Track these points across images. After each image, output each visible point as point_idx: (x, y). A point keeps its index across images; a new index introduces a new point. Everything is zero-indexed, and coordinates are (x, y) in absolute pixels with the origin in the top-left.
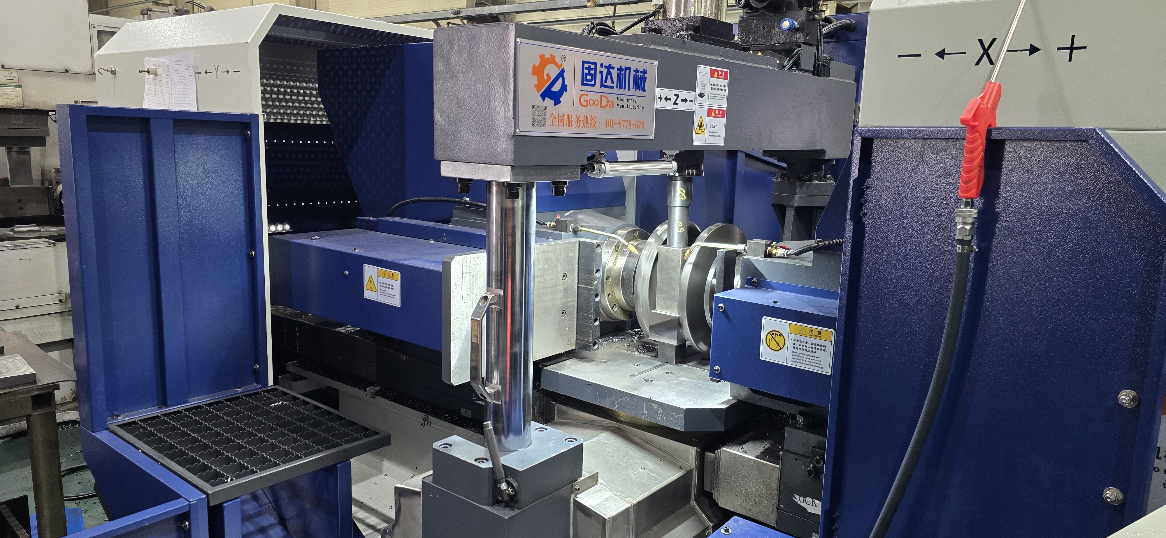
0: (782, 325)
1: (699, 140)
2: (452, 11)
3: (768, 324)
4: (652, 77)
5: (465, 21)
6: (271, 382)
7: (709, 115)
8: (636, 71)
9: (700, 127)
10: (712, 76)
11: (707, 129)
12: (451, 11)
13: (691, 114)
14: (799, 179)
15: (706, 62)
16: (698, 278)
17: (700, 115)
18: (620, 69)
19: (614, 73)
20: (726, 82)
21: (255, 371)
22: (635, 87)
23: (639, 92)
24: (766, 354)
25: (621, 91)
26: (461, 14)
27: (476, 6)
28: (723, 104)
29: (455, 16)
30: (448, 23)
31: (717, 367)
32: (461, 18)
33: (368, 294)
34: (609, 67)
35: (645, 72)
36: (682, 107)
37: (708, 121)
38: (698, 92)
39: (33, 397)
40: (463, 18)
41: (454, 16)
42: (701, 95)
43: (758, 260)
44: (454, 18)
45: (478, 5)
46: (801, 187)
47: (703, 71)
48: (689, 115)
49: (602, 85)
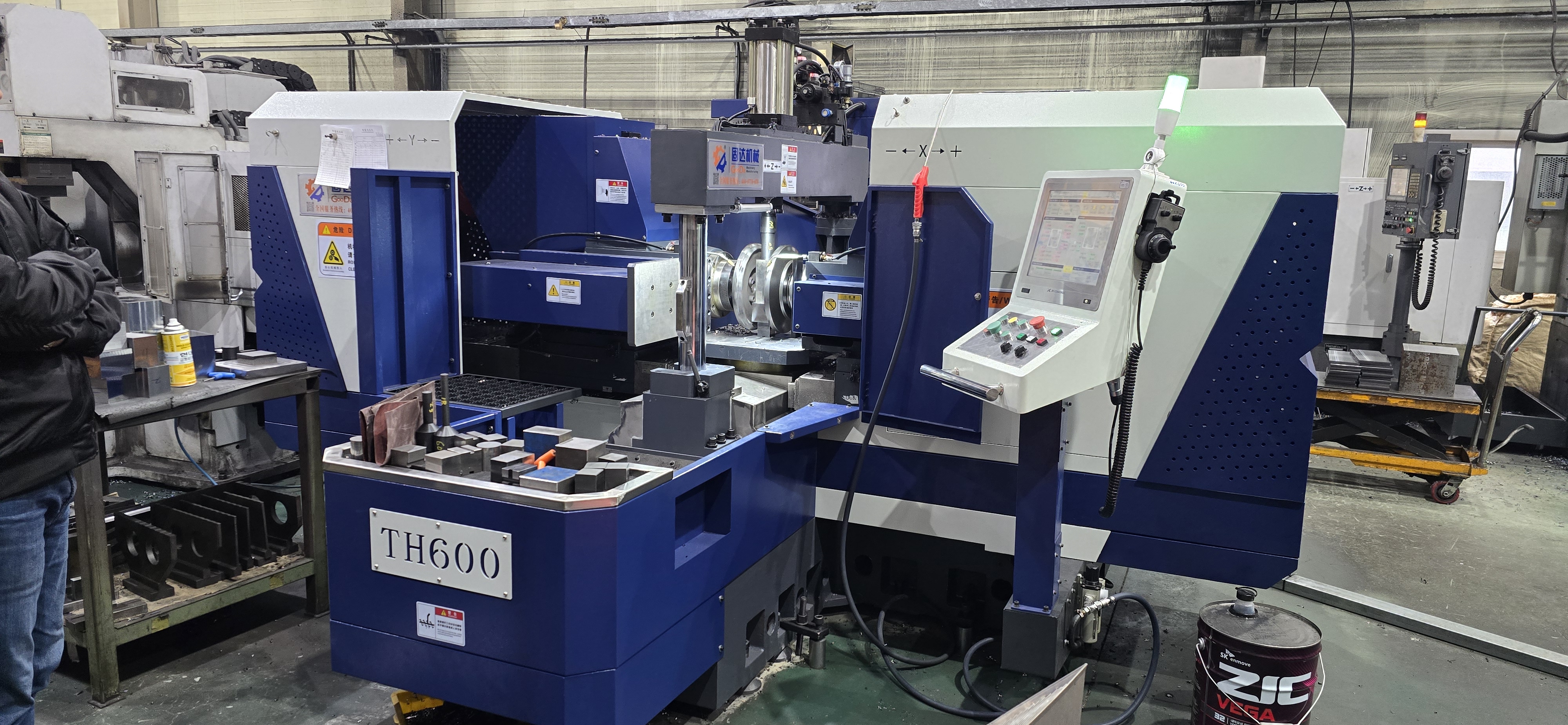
0: (834, 296)
1: (784, 190)
2: (373, 22)
3: (827, 295)
4: (762, 153)
5: (391, 35)
6: (462, 372)
7: (788, 175)
8: (755, 151)
9: (784, 182)
10: (789, 151)
11: (788, 184)
12: (371, 23)
13: (779, 174)
14: (834, 216)
15: (786, 143)
16: (775, 280)
17: (784, 174)
18: (747, 151)
19: (745, 152)
20: (796, 154)
21: (450, 362)
22: (754, 161)
23: (756, 163)
24: (826, 313)
25: (748, 163)
26: (386, 27)
27: (406, 18)
28: (794, 167)
29: (378, 28)
30: (367, 37)
31: (797, 325)
32: (386, 31)
33: (550, 298)
34: (743, 150)
35: (758, 151)
36: (775, 170)
37: (788, 178)
38: (783, 160)
39: (307, 379)
40: (389, 31)
41: (375, 28)
42: (784, 163)
43: (816, 263)
44: (375, 31)
45: (407, 16)
46: (836, 222)
47: (785, 147)
48: (779, 175)
49: (740, 160)
